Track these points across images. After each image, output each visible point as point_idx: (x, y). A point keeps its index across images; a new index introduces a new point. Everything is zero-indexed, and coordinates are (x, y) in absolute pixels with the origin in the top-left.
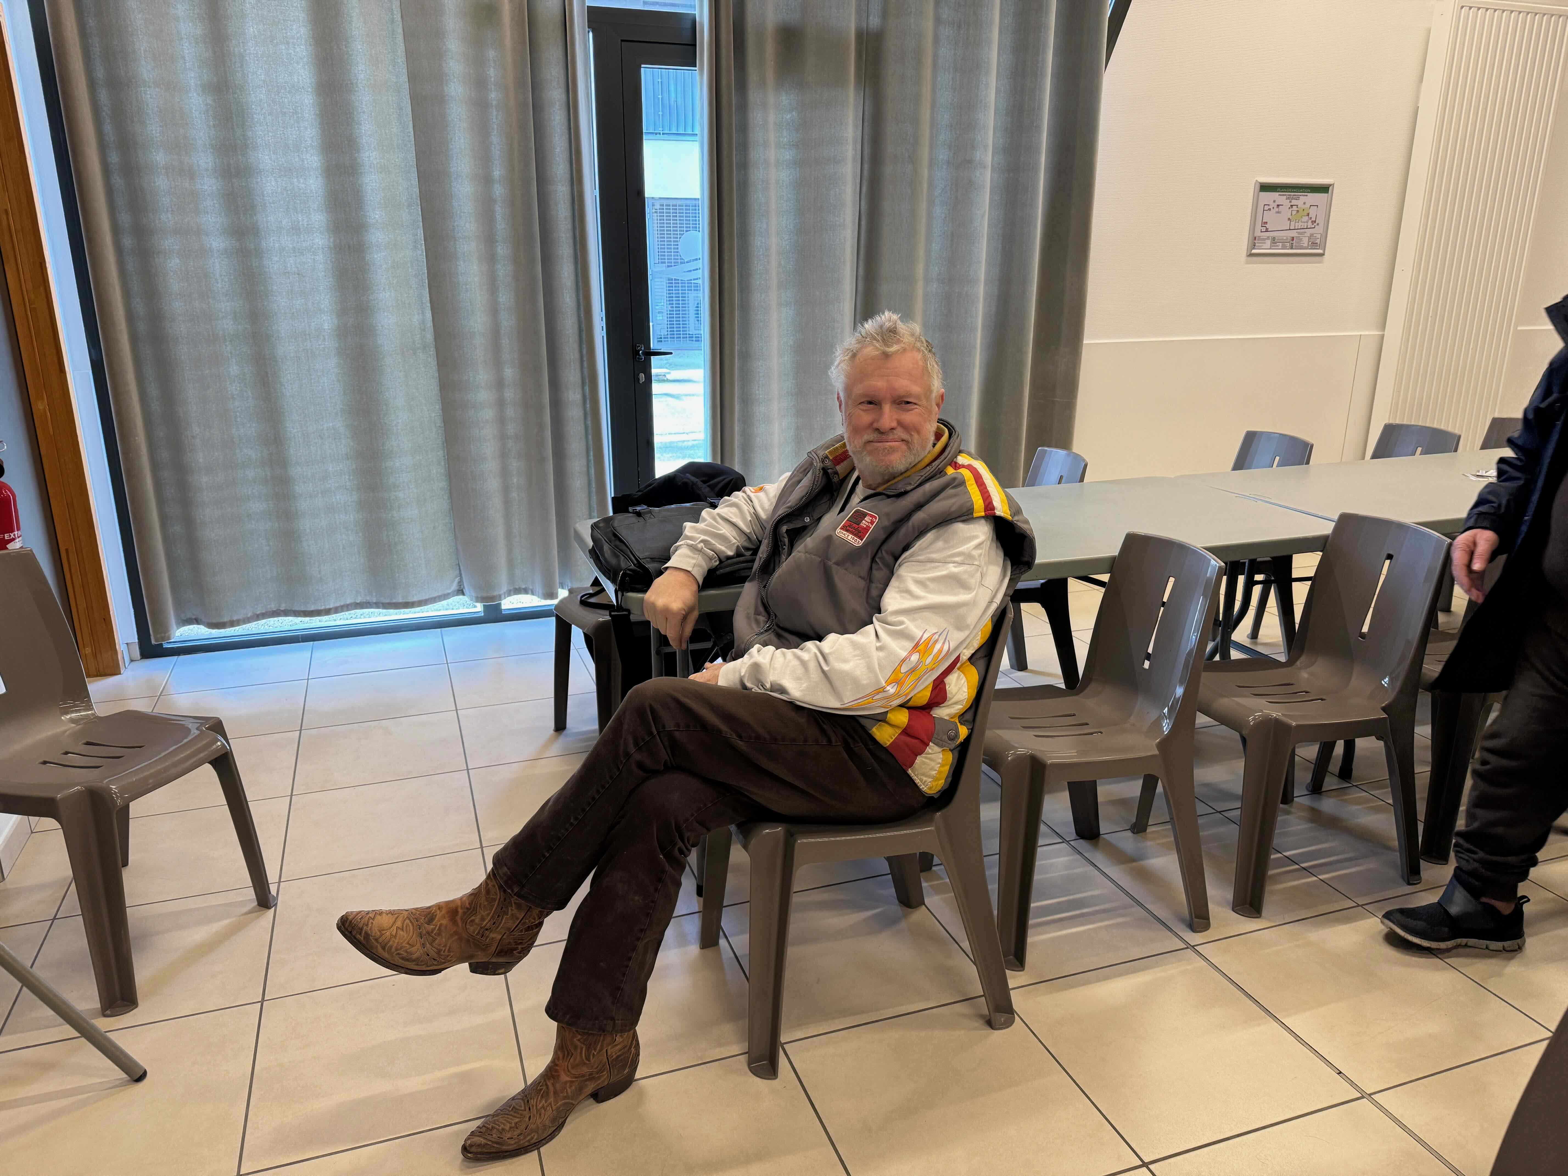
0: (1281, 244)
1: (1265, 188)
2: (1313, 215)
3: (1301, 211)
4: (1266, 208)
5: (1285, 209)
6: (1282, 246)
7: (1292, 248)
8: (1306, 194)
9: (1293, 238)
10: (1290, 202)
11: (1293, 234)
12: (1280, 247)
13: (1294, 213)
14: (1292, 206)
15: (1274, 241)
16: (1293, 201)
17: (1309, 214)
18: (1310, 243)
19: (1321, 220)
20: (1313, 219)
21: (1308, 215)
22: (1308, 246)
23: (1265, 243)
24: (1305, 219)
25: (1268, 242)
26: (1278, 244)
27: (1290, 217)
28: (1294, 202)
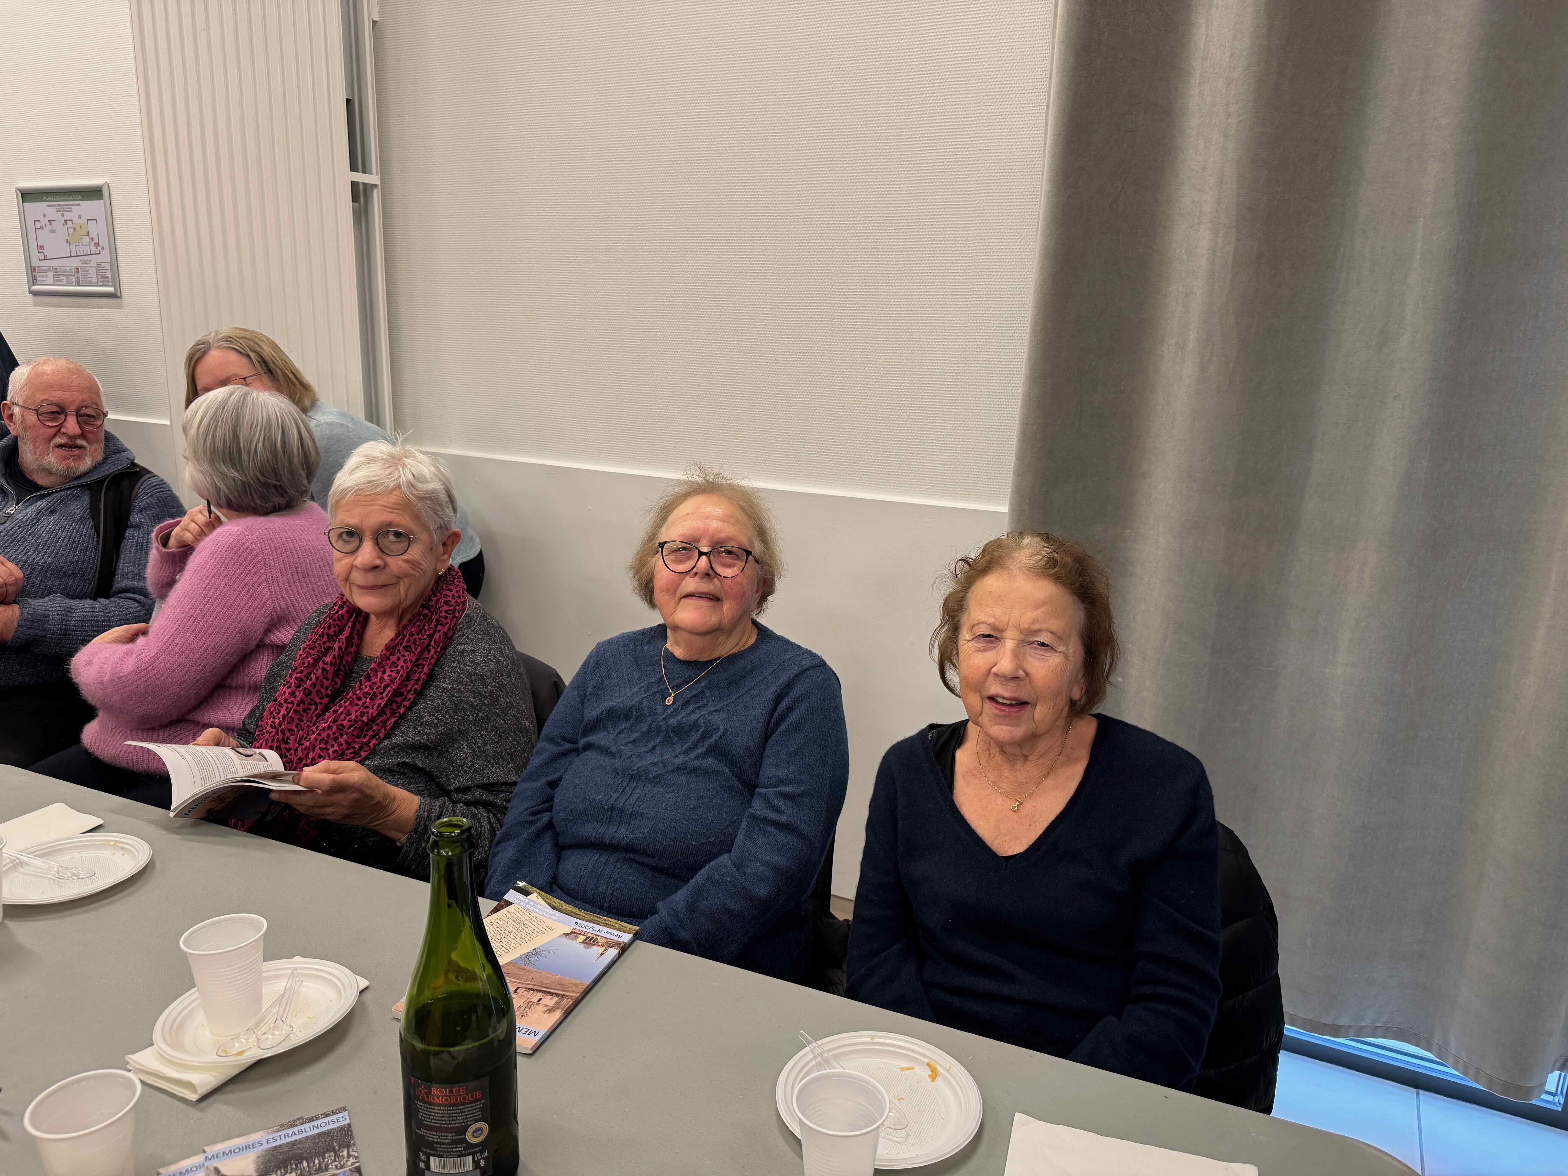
0: (64, 278)
1: (27, 195)
2: (93, 234)
3: (78, 228)
4: (38, 225)
5: (58, 225)
6: (67, 282)
7: (79, 285)
8: (77, 202)
9: (78, 269)
10: (63, 215)
11: (76, 262)
12: (65, 283)
13: (71, 231)
14: (66, 221)
15: (57, 274)
16: (65, 213)
17: (88, 232)
18: (99, 277)
19: (104, 242)
20: (96, 241)
21: (88, 234)
22: (98, 281)
23: (47, 276)
24: (86, 240)
25: (50, 274)
26: (62, 278)
27: (68, 238)
28: (67, 215)
